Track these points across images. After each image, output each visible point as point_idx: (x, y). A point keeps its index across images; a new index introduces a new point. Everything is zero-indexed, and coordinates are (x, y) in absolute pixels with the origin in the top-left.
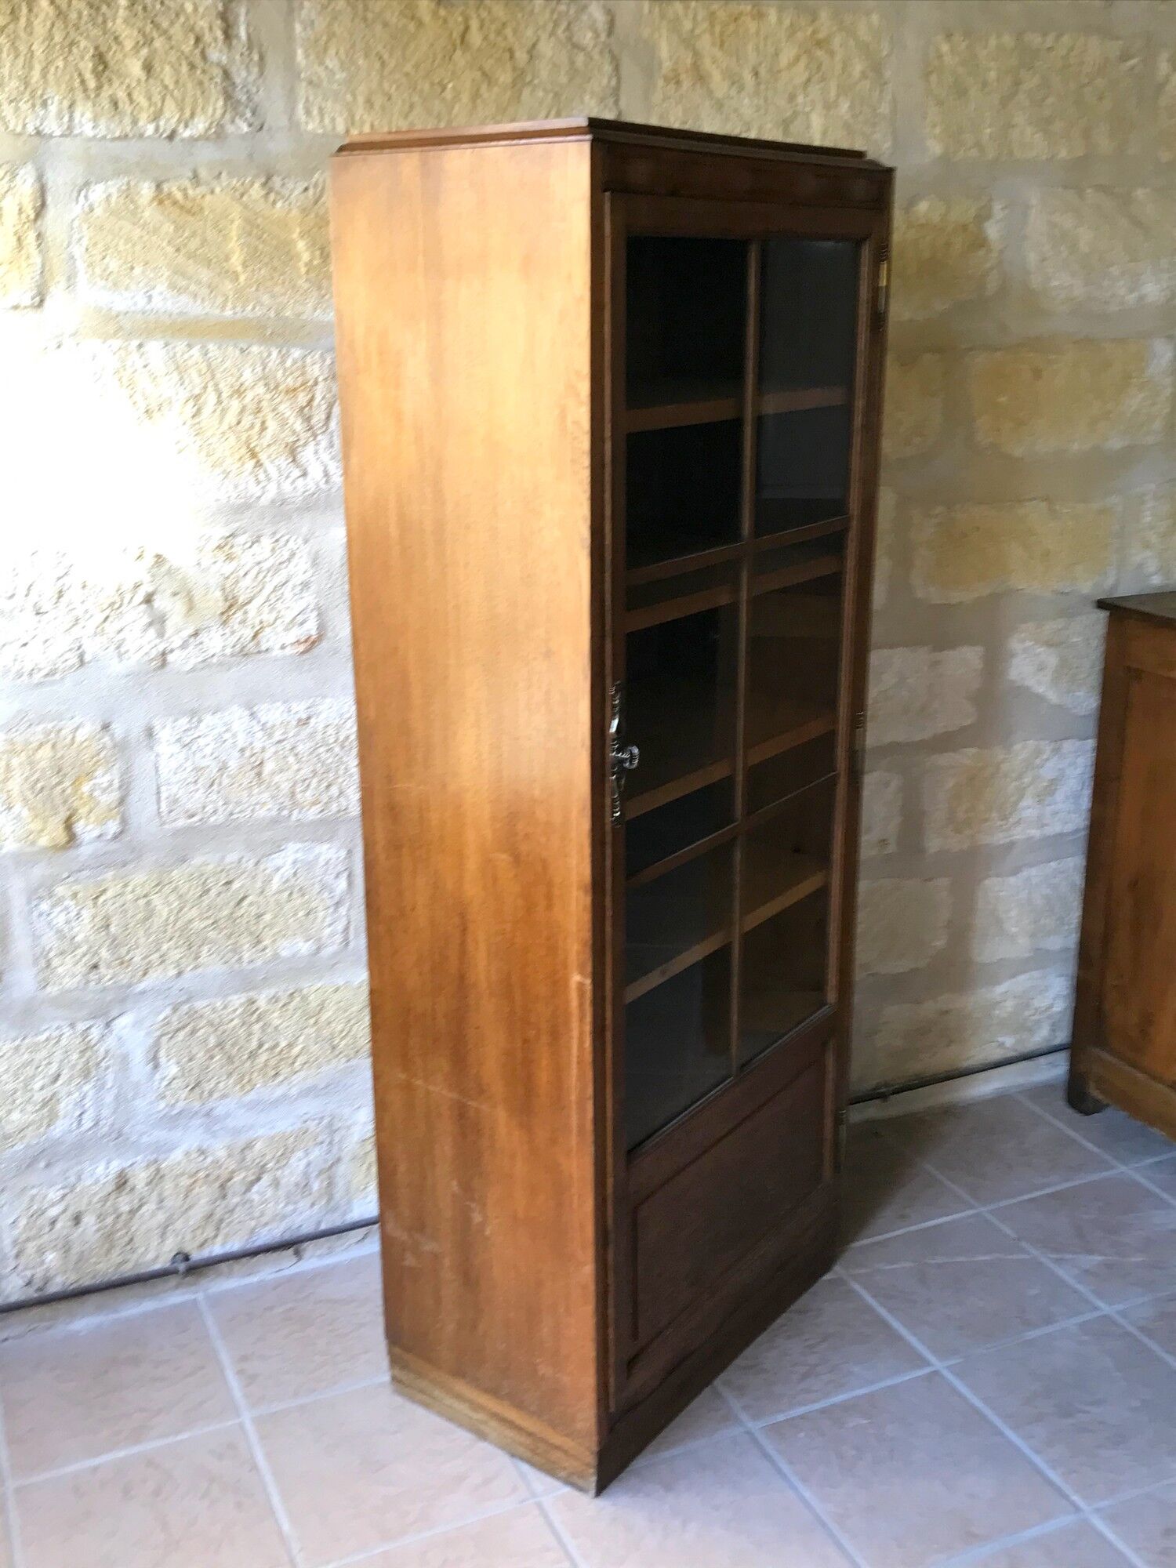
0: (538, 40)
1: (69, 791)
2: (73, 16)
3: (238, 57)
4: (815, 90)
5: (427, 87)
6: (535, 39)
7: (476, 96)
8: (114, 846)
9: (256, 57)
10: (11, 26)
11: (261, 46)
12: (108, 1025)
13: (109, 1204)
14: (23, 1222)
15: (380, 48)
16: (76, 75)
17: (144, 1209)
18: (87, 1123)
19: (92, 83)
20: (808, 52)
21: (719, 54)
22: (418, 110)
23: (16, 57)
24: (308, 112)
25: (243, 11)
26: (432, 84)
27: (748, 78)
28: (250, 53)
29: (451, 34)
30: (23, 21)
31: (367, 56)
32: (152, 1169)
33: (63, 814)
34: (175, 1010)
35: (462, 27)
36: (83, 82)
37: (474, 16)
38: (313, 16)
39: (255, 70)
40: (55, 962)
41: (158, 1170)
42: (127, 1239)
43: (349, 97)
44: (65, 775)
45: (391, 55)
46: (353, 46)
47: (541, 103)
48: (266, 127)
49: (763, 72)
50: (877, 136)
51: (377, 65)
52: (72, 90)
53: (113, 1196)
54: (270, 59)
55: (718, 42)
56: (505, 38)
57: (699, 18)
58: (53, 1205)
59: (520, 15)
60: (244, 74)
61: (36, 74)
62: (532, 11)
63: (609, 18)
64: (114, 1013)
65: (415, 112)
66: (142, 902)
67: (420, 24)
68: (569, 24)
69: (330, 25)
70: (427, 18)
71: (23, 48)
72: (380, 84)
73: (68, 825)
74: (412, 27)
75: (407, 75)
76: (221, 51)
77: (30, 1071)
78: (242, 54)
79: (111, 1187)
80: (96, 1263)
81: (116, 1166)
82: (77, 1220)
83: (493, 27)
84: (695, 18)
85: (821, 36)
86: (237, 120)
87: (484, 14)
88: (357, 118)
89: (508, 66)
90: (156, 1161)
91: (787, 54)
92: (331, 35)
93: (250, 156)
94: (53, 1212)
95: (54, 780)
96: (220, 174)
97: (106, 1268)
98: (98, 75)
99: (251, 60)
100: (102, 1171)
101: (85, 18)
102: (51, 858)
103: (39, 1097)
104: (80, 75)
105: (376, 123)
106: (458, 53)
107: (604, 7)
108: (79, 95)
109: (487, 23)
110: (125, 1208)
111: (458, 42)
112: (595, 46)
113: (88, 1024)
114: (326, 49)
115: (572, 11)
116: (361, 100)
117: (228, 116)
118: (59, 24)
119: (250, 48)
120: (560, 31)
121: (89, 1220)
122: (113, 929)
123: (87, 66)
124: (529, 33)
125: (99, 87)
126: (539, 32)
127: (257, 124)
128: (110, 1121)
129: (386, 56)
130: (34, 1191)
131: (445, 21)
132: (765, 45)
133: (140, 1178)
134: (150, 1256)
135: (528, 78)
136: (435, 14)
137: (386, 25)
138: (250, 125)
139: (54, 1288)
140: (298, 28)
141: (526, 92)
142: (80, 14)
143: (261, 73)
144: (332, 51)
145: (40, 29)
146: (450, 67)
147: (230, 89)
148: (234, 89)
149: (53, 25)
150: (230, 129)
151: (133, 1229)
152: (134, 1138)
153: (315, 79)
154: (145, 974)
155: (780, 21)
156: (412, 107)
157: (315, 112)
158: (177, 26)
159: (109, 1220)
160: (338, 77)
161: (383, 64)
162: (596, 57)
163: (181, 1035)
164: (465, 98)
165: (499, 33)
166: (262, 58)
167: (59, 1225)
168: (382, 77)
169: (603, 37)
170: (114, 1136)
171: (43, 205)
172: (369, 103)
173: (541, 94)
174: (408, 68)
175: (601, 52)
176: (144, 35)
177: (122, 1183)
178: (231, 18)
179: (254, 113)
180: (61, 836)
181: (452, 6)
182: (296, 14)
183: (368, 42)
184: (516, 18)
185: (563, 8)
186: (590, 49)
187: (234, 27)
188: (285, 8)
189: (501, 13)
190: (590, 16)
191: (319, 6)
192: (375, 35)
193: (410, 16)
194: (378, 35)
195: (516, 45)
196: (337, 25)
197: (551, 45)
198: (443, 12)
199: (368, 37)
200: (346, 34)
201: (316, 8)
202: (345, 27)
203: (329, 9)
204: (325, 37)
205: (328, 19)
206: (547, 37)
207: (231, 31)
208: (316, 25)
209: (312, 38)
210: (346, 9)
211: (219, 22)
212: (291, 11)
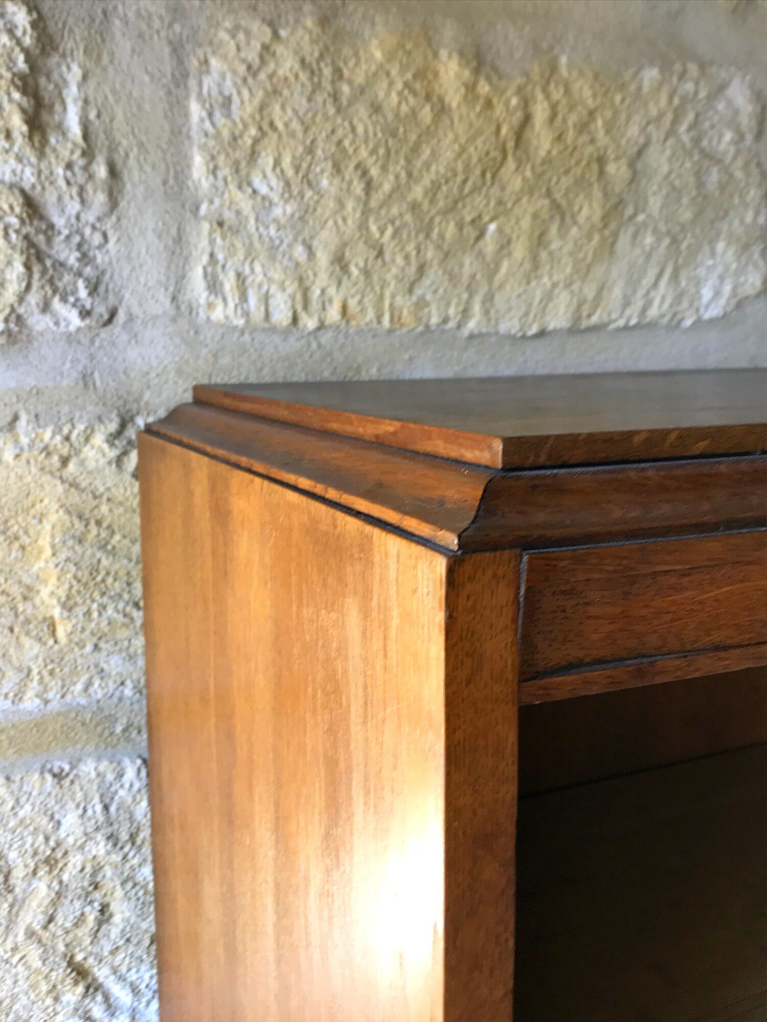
0: (647, 144)
3: (60, 171)
5: (451, 230)
6: (642, 140)
7: (540, 241)
9: (102, 171)
11: (112, 148)
15: (364, 153)
22: (434, 274)
24: (214, 286)
25: (74, 74)
26: (460, 226)
28: (89, 163)
29: (498, 129)
31: (337, 169)
35: (519, 115)
37: (540, 96)
38: (229, 86)
39: (100, 199)
43: (299, 252)
45: (384, 169)
46: (310, 151)
47: (648, 256)
48: (121, 316)
51: (358, 188)
54: (133, 176)
56: (593, 141)
59: (618, 98)
60: (74, 207)
62: (639, 89)
65: (426, 282)
67: (441, 110)
69: (262, 107)
70: (454, 99)
72: (363, 226)
74: (426, 114)
75: (415, 207)
76: (19, 159)
78: (69, 166)
83: (573, 119)
86: (56, 303)
87: (557, 94)
88: (316, 292)
89: (597, 193)
92: (266, 128)
93: (86, 379)
96: (16, 418)
99: (91, 177)
105: (353, 303)
106: (511, 164)
107: (752, 87)
109: (562, 110)
111: (510, 145)
112: (735, 158)
114: (253, 155)
116: (323, 258)
117: (33, 299)
119: (88, 154)
120: (683, 128)
124: (633, 131)
126: (651, 128)
127: (101, 310)
129: (374, 172)
131: (489, 104)
135: (629, 211)
136: (470, 88)
137: (376, 108)
138: (85, 314)
140: (195, 110)
141: (624, 240)
143: (113, 202)
144: (266, 160)
146: (495, 191)
147: (41, 239)
148: (49, 240)
150: (39, 322)
153: (228, 215)
156: (422, 270)
157: (229, 283)
160: (278, 211)
161: (369, 187)
162: (739, 174)
164: (519, 250)
165: (583, 127)
166: (113, 172)
168: (366, 212)
169: (749, 138)
172: (340, 261)
173: (649, 240)
174: (417, 192)
175: (746, 167)
178: (47, 88)
179: (94, 289)
181: (500, 78)
182: (192, 83)
183: (339, 143)
184: (612, 102)
185: (689, 86)
186: (728, 160)
187: (51, 107)
188: (168, 69)
189: (587, 93)
190: (730, 102)
191: (242, 69)
192: (354, 129)
193: (423, 93)
194: (360, 129)
195: (610, 152)
196: (277, 108)
197: (668, 152)
198: (484, 88)
199: (340, 132)
200: (296, 125)
201: (234, 72)
202: (295, 111)
203: (262, 76)
204: (253, 131)
205: (260, 94)
206: (662, 137)
207: (45, 117)
208: (235, 107)
209: (226, 133)
210: (297, 76)
211: (16, 95)
212: (181, 78)
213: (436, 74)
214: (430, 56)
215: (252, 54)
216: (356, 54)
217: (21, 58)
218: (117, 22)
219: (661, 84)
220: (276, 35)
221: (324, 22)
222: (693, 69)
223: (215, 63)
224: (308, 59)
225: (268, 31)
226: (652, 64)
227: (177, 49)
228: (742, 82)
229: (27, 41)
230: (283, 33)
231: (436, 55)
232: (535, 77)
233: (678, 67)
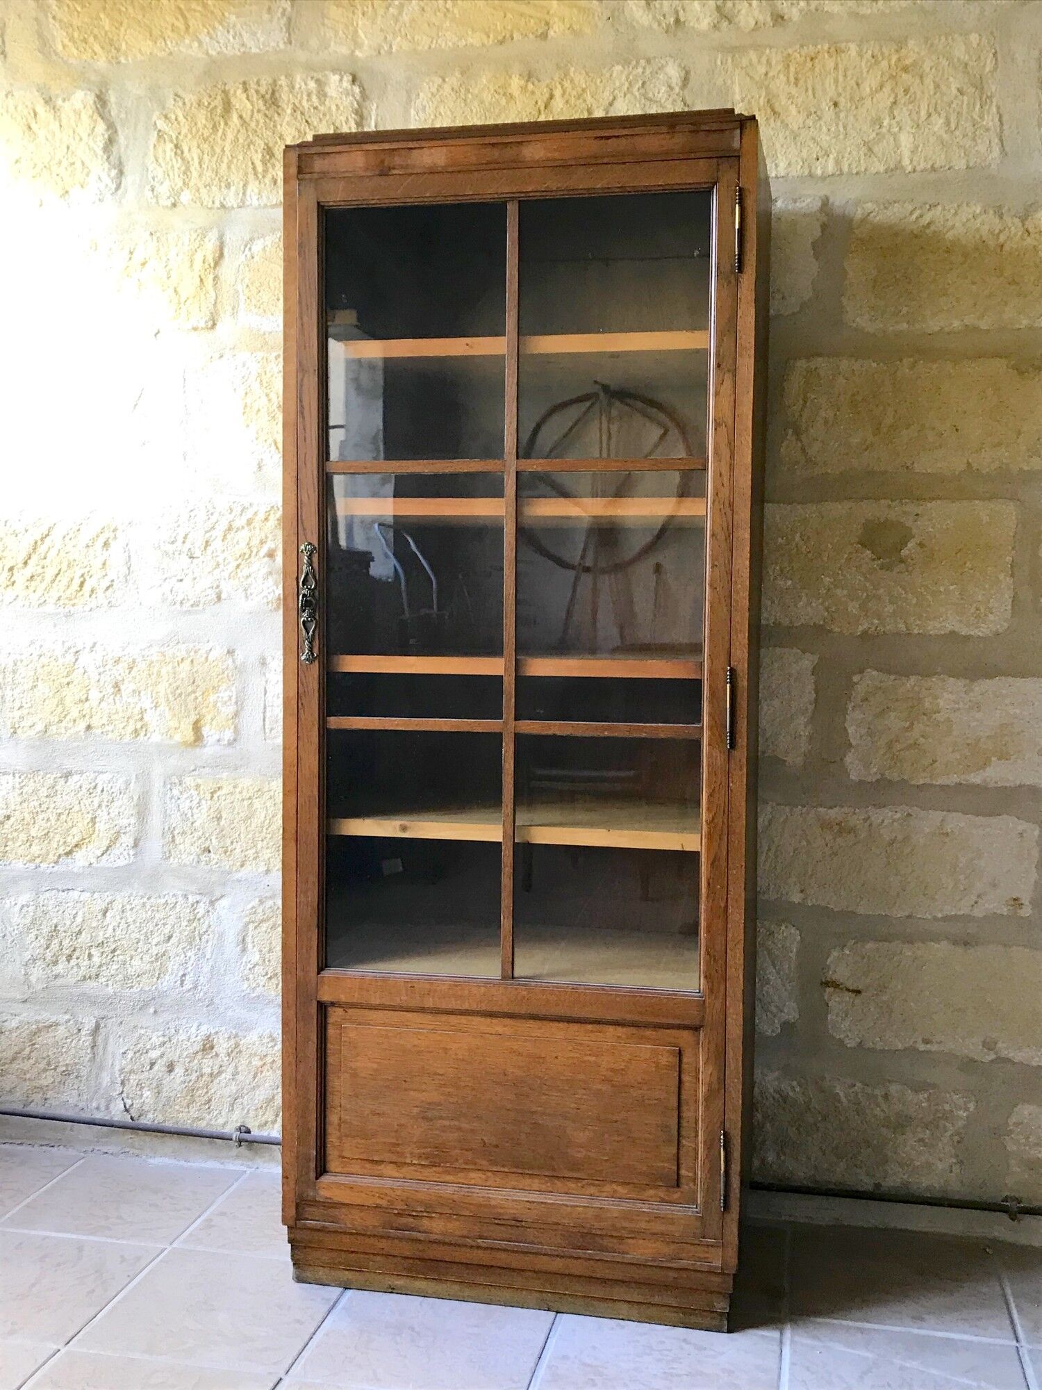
0: (615, 98)
1: (200, 699)
2: (253, 124)
4: (902, 113)
6: (611, 98)
8: (230, 751)
10: (213, 136)
12: (212, 903)
13: (196, 1061)
14: (130, 1054)
16: (250, 163)
17: (223, 1075)
18: (188, 984)
19: (260, 168)
20: (892, 77)
21: (794, 91)
23: (213, 156)
25: (374, 107)
27: (826, 106)
29: (536, 103)
30: (221, 131)
32: (232, 1042)
33: (193, 718)
34: (261, 902)
35: (547, 95)
36: (254, 168)
37: (559, 86)
38: (425, 103)
40: (178, 839)
41: (237, 1045)
42: (206, 1098)
44: (198, 686)
49: (842, 101)
50: (982, 148)
52: (246, 174)
53: (199, 1056)
55: (792, 79)
56: (585, 101)
57: (773, 63)
58: (154, 1048)
59: (599, 81)
61: (224, 166)
62: (611, 75)
63: (683, 74)
64: (217, 894)
66: (246, 803)
67: (511, 98)
68: (644, 83)
69: (437, 108)
70: (517, 93)
71: (218, 150)
73: (197, 727)
74: (503, 101)
77: (151, 926)
79: (197, 1047)
80: (179, 1112)
81: (204, 1030)
82: (171, 1068)
83: (574, 93)
84: (769, 63)
85: (908, 62)
87: (567, 84)
90: (236, 1036)
91: (870, 82)
94: (154, 1054)
95: (190, 689)
97: (185, 1118)
98: (264, 163)
100: (192, 1032)
101: (261, 124)
102: (183, 752)
103: (154, 951)
104: (253, 163)
107: (680, 65)
108: (251, 177)
109: (569, 90)
110: (207, 1070)
111: (542, 108)
112: (667, 99)
113: (198, 898)
115: (648, 72)
118: (243, 131)
120: (635, 90)
121: (179, 1070)
122: (223, 822)
123: (257, 158)
124: (607, 94)
125: (266, 171)
126: (616, 92)
128: (205, 989)
130: (142, 1031)
131: (533, 93)
132: (845, 76)
133: (222, 1046)
134: (221, 1121)
136: (524, 89)
137: (482, 102)
139: (146, 1121)
140: (413, 112)
142: (257, 122)
145: (230, 136)
149: (239, 131)
151: (213, 1091)
152: (221, 1010)
154: (242, 866)
155: (860, 55)
158: (324, 122)
159: (194, 1077)
163: (265, 926)
165: (579, 97)
167: (156, 1067)
169: (677, 89)
170: (207, 1003)
171: (221, 255)
175: (674, 103)
176: (299, 131)
177: (208, 1046)
178: (365, 112)
180: (190, 736)
181: (539, 81)
182: (413, 103)
183: (466, 117)
184: (595, 83)
185: (640, 70)
186: (663, 101)
187: (367, 119)
188: (404, 100)
189: (582, 81)
190: (666, 74)
191: (430, 96)
192: (472, 111)
193: (502, 93)
194: (474, 111)
195: (594, 106)
196: (442, 107)
197: (627, 101)
198: (530, 86)
199: (466, 113)
200: (449, 113)
201: (427, 97)
202: (448, 107)
203: (438, 96)
204: (432, 117)
205: (436, 103)
206: (623, 95)
207: (364, 122)
208: (427, 108)
209: (423, 119)
210: (450, 94)
211: (353, 115)
212: (409, 101)
213: (510, 85)
214: (507, 77)
215: (434, 90)
216: (476, 83)
217: (355, 103)
218: (389, 87)
219: (622, 72)
220: (444, 80)
221: (463, 73)
222: (642, 62)
223: (421, 95)
224: (455, 87)
225: (440, 80)
226: (618, 64)
227: (408, 92)
228: (674, 62)
229: (358, 98)
230: (447, 80)
231: (510, 77)
232: (556, 78)
233: (634, 63)
